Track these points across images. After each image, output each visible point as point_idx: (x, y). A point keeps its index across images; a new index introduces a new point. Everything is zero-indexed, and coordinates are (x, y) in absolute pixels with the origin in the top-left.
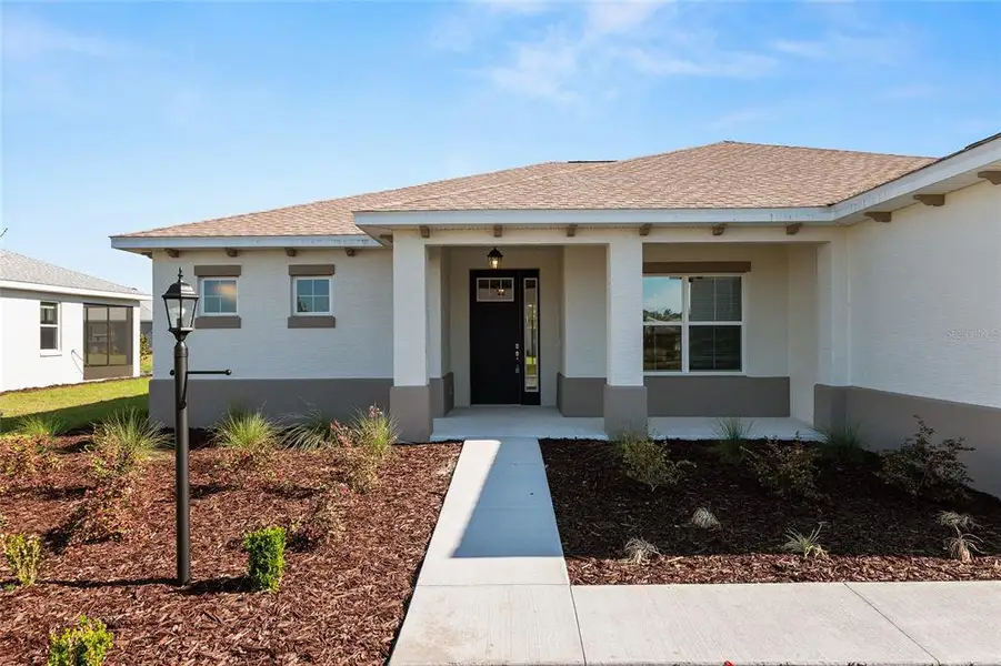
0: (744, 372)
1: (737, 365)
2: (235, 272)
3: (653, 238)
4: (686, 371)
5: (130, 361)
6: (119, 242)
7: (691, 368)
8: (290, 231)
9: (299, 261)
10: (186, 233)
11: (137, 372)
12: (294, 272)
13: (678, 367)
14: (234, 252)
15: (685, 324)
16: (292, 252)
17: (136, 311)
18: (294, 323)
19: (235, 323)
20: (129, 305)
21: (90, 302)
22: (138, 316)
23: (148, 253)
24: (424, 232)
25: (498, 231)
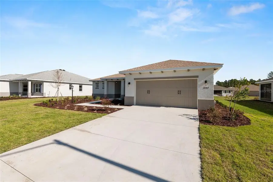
2: (99, 83)
12: (102, 84)
18: (103, 88)
19: (98, 88)
23: (92, 82)
24: (107, 80)
25: (112, 80)
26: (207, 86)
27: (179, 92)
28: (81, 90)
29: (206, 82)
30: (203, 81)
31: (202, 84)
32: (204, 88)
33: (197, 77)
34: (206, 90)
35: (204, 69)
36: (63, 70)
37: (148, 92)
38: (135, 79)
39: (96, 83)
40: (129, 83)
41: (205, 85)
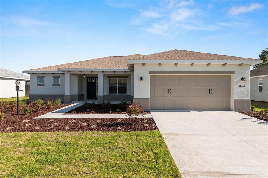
0: (127, 94)
2: (44, 77)
4: (118, 94)
6: (24, 72)
7: (119, 93)
8: (53, 70)
9: (54, 75)
12: (53, 77)
13: (117, 93)
14: (43, 74)
15: (118, 86)
18: (53, 85)
21: (26, 81)
23: (29, 73)
24: (70, 72)
25: (81, 71)
26: (243, 84)
27: (211, 91)
29: (242, 79)
30: (239, 78)
31: (238, 82)
32: (240, 86)
33: (233, 73)
34: (242, 88)
35: (240, 65)
37: (170, 91)
38: (150, 72)
39: (38, 77)
40: (141, 79)
41: (242, 83)
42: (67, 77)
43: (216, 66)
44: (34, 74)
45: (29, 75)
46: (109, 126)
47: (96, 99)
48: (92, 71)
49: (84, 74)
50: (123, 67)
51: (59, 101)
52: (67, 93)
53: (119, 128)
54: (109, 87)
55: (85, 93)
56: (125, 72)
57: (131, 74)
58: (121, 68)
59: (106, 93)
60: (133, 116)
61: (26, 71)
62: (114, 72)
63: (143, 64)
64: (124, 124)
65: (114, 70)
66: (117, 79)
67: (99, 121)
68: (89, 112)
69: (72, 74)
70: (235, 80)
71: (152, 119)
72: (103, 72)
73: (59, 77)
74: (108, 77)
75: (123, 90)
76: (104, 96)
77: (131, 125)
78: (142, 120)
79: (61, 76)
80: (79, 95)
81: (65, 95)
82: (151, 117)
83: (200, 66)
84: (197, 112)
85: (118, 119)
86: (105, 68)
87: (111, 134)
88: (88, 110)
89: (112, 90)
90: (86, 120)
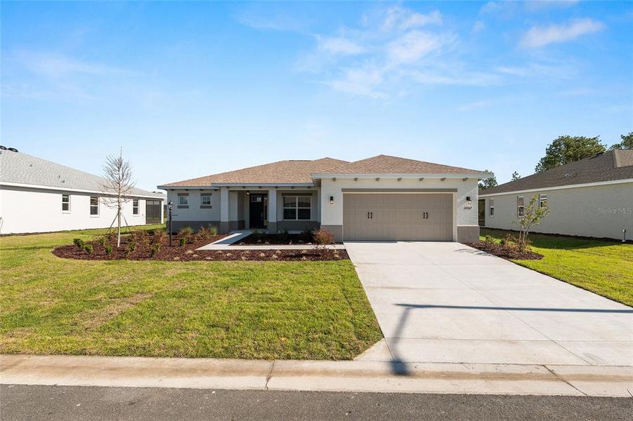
1: (310, 219)
2: (188, 195)
3: (278, 189)
5: (161, 219)
6: (159, 187)
7: (298, 219)
8: (201, 185)
9: (204, 192)
10: (175, 185)
11: (162, 222)
12: (202, 195)
13: (295, 218)
14: (187, 190)
15: (297, 208)
16: (201, 190)
17: (162, 202)
18: (202, 207)
19: (187, 207)
20: (160, 200)
21: (148, 200)
22: (163, 203)
23: (166, 190)
24: (228, 187)
25: (244, 187)
26: (469, 206)
27: (426, 215)
28: (94, 211)
29: (468, 199)
30: (464, 197)
31: (462, 203)
32: (465, 208)
33: (455, 190)
34: (468, 211)
35: (464, 180)
36: (10, 149)
37: (370, 216)
38: (343, 190)
39: (179, 195)
40: (332, 199)
41: (467, 204)
42: (224, 195)
43: (432, 181)
44: (173, 190)
45: (165, 192)
46: (291, 256)
47: (266, 227)
48: (260, 187)
49: (248, 191)
50: (304, 180)
51: (214, 230)
52: (225, 218)
53: (304, 258)
54: (284, 209)
55: (247, 218)
56: (309, 187)
57: (317, 191)
58: (302, 181)
59: (281, 219)
60: (321, 247)
61: (163, 186)
62: (293, 187)
63: (334, 179)
64: (310, 255)
65: (291, 185)
66: (295, 198)
67: (279, 252)
68: (263, 243)
69: (231, 190)
70: (458, 199)
71: (345, 250)
72: (276, 187)
73: (211, 194)
74: (283, 194)
75: (305, 214)
76: (278, 223)
77: (319, 256)
78: (332, 251)
79: (214, 193)
80: (239, 221)
81: (222, 221)
82: (343, 248)
83: (410, 181)
84: (407, 243)
85: (302, 250)
86: (279, 181)
87: (296, 263)
88: (259, 241)
89: (288, 214)
90: (262, 251)
